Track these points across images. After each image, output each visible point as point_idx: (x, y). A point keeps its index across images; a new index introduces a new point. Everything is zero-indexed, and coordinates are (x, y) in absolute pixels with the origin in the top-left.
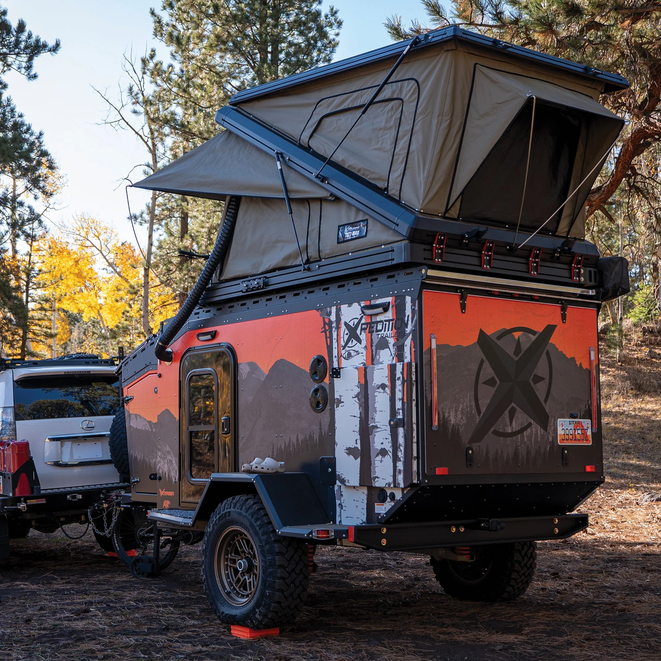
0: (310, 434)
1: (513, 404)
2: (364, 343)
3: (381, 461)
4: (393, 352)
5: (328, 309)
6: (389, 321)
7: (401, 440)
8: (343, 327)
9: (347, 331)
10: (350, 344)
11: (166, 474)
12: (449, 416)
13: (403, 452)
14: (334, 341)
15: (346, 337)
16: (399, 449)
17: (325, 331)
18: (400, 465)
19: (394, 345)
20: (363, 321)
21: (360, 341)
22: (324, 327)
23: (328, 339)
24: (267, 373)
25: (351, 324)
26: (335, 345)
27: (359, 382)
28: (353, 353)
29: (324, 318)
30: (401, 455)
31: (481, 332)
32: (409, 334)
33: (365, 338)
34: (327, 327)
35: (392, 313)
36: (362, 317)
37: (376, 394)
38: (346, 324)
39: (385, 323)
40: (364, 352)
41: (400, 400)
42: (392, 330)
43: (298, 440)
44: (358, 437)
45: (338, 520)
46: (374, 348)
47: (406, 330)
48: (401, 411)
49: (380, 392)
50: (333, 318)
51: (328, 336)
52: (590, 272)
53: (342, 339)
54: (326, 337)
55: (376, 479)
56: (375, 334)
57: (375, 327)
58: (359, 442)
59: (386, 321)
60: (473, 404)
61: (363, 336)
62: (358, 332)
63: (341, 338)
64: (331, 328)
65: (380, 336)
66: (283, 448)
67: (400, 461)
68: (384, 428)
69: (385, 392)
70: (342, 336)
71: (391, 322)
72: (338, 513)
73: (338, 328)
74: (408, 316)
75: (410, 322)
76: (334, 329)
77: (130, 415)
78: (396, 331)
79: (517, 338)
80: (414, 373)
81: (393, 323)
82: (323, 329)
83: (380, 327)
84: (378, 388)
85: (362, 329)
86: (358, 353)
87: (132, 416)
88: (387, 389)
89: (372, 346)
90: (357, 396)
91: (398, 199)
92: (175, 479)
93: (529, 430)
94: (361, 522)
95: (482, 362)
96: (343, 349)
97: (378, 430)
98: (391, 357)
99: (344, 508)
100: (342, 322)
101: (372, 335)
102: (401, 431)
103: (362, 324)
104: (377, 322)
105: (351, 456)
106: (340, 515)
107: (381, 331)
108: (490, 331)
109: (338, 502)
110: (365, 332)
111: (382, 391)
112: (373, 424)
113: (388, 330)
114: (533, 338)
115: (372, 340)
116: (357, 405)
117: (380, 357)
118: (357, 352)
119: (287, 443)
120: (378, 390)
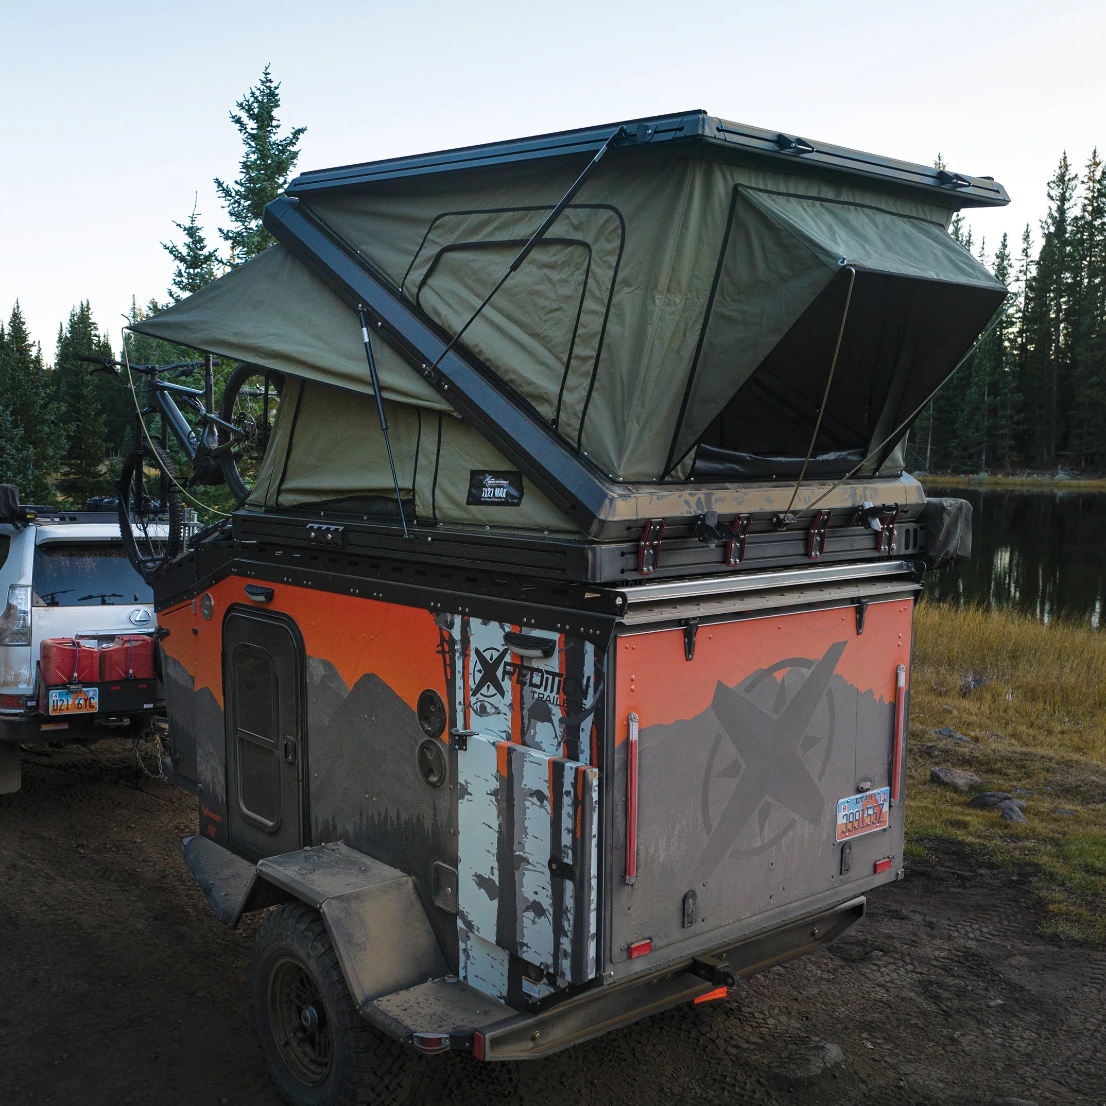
0: (418, 816)
1: (767, 798)
2: (509, 698)
3: (534, 923)
4: (559, 733)
5: (449, 615)
6: (554, 675)
7: (569, 902)
8: (473, 658)
9: (479, 667)
10: (484, 690)
11: (209, 787)
12: (656, 851)
13: (571, 922)
14: (459, 676)
15: (479, 676)
16: (565, 916)
17: (443, 652)
18: (566, 944)
19: (561, 721)
20: (508, 658)
21: (502, 692)
22: (441, 645)
23: (448, 668)
24: (350, 688)
25: (487, 655)
26: (459, 682)
27: (498, 771)
28: (489, 709)
29: (441, 629)
30: (568, 926)
31: (720, 686)
32: (588, 712)
33: (510, 690)
34: (447, 648)
35: (560, 663)
36: (505, 651)
37: (527, 804)
38: (477, 651)
39: (545, 675)
40: (509, 715)
41: (569, 831)
42: (558, 693)
43: (398, 818)
44: (496, 865)
45: (462, 974)
46: (526, 713)
47: (584, 702)
48: (570, 852)
49: (533, 804)
50: (456, 633)
51: (448, 663)
52: (908, 531)
53: (471, 677)
54: (445, 665)
55: (525, 948)
56: (527, 688)
57: (528, 677)
58: (496, 872)
59: (548, 672)
60: (700, 816)
61: (507, 685)
62: (499, 673)
63: (469, 674)
64: (453, 651)
65: (536, 696)
66: (376, 819)
67: (567, 936)
68: (539, 868)
69: (542, 806)
70: (471, 671)
71: (557, 679)
72: (462, 965)
73: (465, 655)
74: (589, 678)
75: (591, 690)
76: (457, 654)
77: (166, 657)
78: (565, 697)
79: (779, 680)
80: (596, 788)
81: (559, 682)
82: (440, 648)
83: (536, 679)
84: (531, 795)
85: (505, 672)
86: (498, 712)
87: (170, 661)
88: (545, 803)
89: (522, 709)
90: (495, 793)
91: (576, 446)
92: (222, 799)
93: (790, 833)
94: (499, 995)
95: (719, 737)
96: (474, 695)
97: (529, 867)
98: (555, 742)
99: (471, 958)
100: (473, 646)
101: (522, 690)
102: (569, 885)
103: (506, 664)
104: (533, 670)
105: (483, 891)
106: (465, 967)
107: (539, 687)
108: (733, 682)
109: (462, 946)
110: (510, 679)
111: (538, 803)
112: (521, 854)
113: (552, 691)
114: (807, 672)
115: (522, 697)
116: (495, 811)
117: (535, 733)
118: (496, 708)
119: (383, 816)
120: (530, 799)
